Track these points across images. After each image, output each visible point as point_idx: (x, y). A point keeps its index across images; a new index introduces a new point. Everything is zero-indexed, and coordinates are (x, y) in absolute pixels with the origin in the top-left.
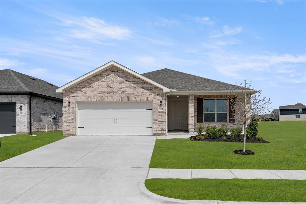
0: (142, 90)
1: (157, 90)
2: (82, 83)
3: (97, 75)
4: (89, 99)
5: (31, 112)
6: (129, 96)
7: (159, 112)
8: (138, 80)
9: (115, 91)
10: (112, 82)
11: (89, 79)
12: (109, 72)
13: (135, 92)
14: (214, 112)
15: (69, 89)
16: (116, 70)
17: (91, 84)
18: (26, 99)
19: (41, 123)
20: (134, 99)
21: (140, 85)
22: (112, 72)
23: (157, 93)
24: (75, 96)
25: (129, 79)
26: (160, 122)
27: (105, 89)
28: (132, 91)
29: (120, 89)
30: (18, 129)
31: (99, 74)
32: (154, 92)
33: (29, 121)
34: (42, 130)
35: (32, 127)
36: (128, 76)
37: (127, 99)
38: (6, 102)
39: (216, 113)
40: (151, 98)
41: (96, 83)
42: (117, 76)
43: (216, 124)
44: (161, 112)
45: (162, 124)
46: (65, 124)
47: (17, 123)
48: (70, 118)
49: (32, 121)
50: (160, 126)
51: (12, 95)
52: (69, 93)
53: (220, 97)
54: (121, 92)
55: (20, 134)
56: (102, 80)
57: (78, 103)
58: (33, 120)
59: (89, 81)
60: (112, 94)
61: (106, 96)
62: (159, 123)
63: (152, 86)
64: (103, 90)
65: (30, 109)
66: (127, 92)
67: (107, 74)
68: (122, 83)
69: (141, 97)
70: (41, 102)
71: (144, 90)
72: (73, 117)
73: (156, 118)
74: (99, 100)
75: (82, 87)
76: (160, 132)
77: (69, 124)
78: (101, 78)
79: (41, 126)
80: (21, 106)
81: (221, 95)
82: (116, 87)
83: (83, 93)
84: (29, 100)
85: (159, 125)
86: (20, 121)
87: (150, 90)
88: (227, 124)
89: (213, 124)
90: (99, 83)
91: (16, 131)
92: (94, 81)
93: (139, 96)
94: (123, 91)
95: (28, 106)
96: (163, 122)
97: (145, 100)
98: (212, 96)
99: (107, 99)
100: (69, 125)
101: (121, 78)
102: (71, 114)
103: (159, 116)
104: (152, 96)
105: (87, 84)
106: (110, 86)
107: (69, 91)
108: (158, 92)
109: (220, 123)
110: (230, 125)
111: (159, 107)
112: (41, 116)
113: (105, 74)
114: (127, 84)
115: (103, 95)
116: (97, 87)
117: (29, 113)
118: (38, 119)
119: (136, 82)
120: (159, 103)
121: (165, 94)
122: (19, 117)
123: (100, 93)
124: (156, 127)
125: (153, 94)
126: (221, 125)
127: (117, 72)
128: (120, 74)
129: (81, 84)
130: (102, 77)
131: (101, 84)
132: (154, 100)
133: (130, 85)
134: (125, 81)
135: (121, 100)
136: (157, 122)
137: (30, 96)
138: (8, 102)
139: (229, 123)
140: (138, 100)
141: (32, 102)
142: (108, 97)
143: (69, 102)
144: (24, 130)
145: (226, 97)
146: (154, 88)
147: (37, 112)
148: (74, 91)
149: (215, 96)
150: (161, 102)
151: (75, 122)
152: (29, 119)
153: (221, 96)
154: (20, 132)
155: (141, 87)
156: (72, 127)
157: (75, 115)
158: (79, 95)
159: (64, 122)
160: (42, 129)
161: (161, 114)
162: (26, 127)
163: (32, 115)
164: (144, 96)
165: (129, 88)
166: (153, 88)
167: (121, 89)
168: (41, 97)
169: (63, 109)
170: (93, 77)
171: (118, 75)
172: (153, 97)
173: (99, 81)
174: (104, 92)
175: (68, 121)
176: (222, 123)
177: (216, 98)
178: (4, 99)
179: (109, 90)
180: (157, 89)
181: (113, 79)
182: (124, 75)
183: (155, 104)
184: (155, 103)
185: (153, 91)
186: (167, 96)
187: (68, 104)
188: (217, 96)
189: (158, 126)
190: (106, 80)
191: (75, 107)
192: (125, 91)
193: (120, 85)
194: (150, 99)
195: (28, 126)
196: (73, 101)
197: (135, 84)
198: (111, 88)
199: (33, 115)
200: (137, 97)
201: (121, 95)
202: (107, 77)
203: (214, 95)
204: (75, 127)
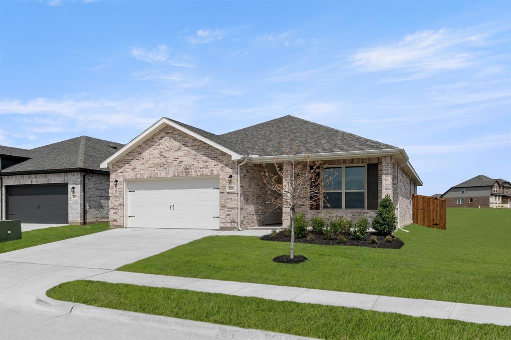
0: (205, 158)
1: (226, 157)
2: (130, 152)
3: (148, 140)
4: (139, 176)
5: (86, 195)
6: (188, 169)
7: (228, 193)
8: (199, 143)
9: (170, 162)
10: (166, 148)
11: (138, 147)
12: (162, 134)
13: (196, 163)
14: (340, 191)
15: (117, 162)
16: (171, 131)
17: (141, 154)
18: (78, 177)
19: (102, 210)
20: (193, 174)
21: (202, 151)
22: (166, 133)
23: (225, 163)
24: (122, 172)
25: (188, 143)
26: (230, 208)
27: (158, 159)
28: (191, 161)
29: (176, 159)
30: (70, 219)
31: (150, 138)
32: (221, 162)
33: (83, 207)
34: (103, 220)
35: (88, 216)
36: (186, 139)
37: (184, 174)
38: (59, 182)
39: (343, 191)
40: (217, 170)
41: (147, 151)
42: (173, 140)
43: (342, 213)
44: (231, 193)
45: (233, 212)
46: (112, 212)
47: (69, 210)
48: (117, 203)
49: (87, 207)
50: (229, 215)
51: (64, 172)
52: (116, 168)
53: (350, 163)
54: (178, 164)
55: (73, 224)
56: (154, 146)
57: (128, 181)
58: (89, 206)
59: (139, 150)
60: (166, 166)
61: (159, 170)
62: (228, 211)
63: (218, 152)
64: (155, 162)
65: (84, 191)
66: (184, 163)
67: (160, 138)
68: (179, 149)
69: (203, 169)
70: (102, 181)
71: (207, 158)
72: (121, 201)
73: (224, 203)
74: (150, 177)
75: (130, 158)
76: (229, 225)
77: (116, 211)
78: (153, 143)
79: (102, 214)
80: (74, 188)
81: (353, 159)
82: (171, 155)
83: (132, 167)
84: (82, 179)
85: (228, 213)
86: (72, 208)
87: (215, 158)
88: (364, 213)
89: (338, 213)
90: (150, 151)
91: (69, 220)
92: (144, 149)
93: (200, 168)
94: (180, 162)
95: (81, 186)
96: (234, 210)
97: (209, 174)
98: (336, 162)
99: (160, 175)
100: (116, 213)
101: (178, 142)
102: (118, 197)
103: (227, 199)
104: (218, 168)
105: (136, 154)
106: (163, 155)
107: (116, 166)
108: (226, 161)
109: (349, 210)
110: (368, 215)
111: (228, 184)
112: (101, 201)
113: (157, 138)
114: (185, 150)
115: (155, 169)
116: (148, 157)
117: (83, 197)
118: (97, 204)
119: (196, 147)
120: (228, 179)
121: (236, 164)
122: (72, 201)
123: (151, 165)
124: (223, 217)
125: (219, 164)
126: (353, 215)
127: (173, 133)
128: (177, 136)
129: (130, 154)
130: (155, 142)
131: (153, 152)
132: (221, 173)
133: (189, 152)
134: (182, 146)
135: (178, 175)
136: (225, 209)
137: (83, 174)
138: (61, 182)
139: (367, 211)
140: (199, 174)
141: (87, 181)
142: (162, 172)
143: (116, 181)
144: (76, 219)
145: (362, 162)
146: (221, 154)
147: (96, 195)
148: (121, 165)
149: (342, 161)
150: (231, 176)
151: (123, 208)
152: (83, 205)
153: (352, 161)
154: (73, 222)
155: (203, 155)
156: (119, 216)
157: (123, 199)
158: (127, 170)
159: (111, 208)
160: (104, 218)
161: (231, 196)
162: (79, 215)
163: (86, 199)
164: (207, 168)
165: (187, 157)
166: (219, 155)
167: (178, 158)
168: (102, 174)
169: (110, 191)
170: (144, 143)
171: (173, 138)
172: (220, 169)
173: (150, 149)
174: (157, 164)
175: (115, 208)
176: (354, 210)
177: (344, 166)
178: (56, 179)
179: (162, 161)
180: (225, 155)
181: (167, 144)
182: (181, 138)
183: (222, 181)
184: (222, 179)
185: (219, 159)
186: (240, 166)
187: (115, 183)
188: (345, 161)
189: (227, 215)
190: (158, 147)
191: (124, 188)
192: (183, 162)
193: (177, 152)
194: (215, 172)
195: (81, 215)
196: (120, 179)
197: (195, 150)
198: (165, 157)
199: (90, 199)
200: (197, 170)
201: (177, 168)
202: (160, 141)
203: (340, 160)
204: (123, 216)
